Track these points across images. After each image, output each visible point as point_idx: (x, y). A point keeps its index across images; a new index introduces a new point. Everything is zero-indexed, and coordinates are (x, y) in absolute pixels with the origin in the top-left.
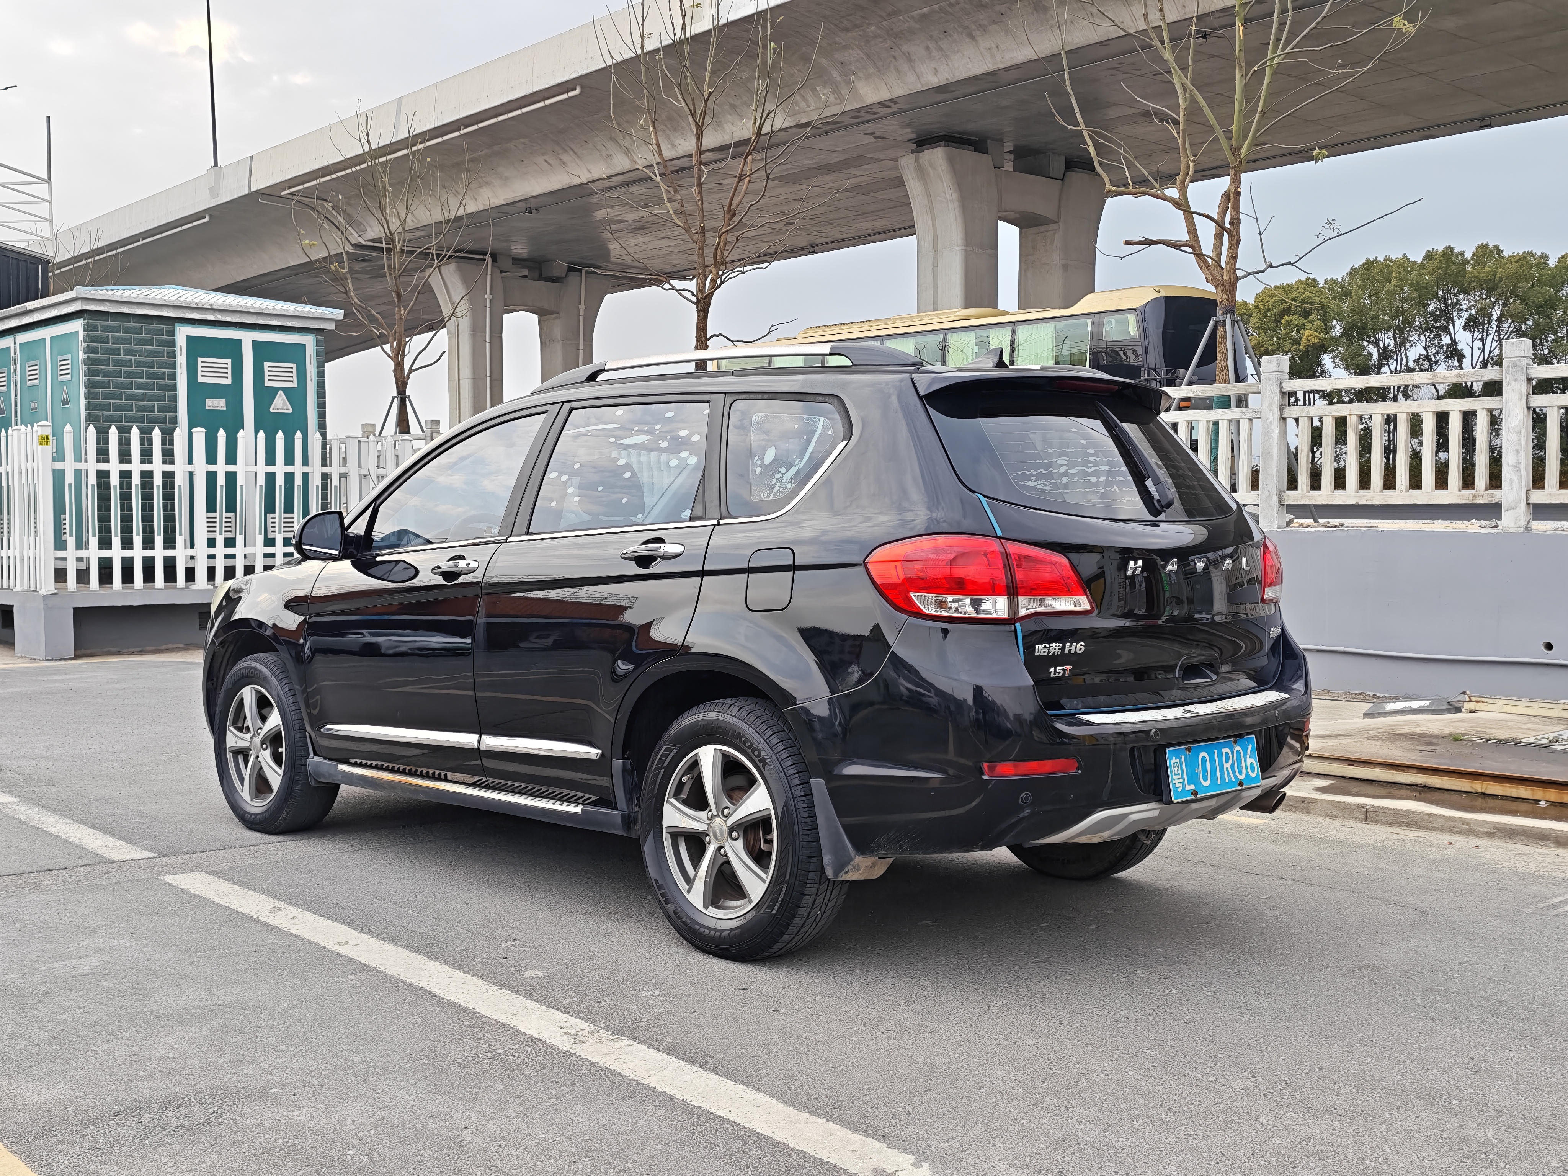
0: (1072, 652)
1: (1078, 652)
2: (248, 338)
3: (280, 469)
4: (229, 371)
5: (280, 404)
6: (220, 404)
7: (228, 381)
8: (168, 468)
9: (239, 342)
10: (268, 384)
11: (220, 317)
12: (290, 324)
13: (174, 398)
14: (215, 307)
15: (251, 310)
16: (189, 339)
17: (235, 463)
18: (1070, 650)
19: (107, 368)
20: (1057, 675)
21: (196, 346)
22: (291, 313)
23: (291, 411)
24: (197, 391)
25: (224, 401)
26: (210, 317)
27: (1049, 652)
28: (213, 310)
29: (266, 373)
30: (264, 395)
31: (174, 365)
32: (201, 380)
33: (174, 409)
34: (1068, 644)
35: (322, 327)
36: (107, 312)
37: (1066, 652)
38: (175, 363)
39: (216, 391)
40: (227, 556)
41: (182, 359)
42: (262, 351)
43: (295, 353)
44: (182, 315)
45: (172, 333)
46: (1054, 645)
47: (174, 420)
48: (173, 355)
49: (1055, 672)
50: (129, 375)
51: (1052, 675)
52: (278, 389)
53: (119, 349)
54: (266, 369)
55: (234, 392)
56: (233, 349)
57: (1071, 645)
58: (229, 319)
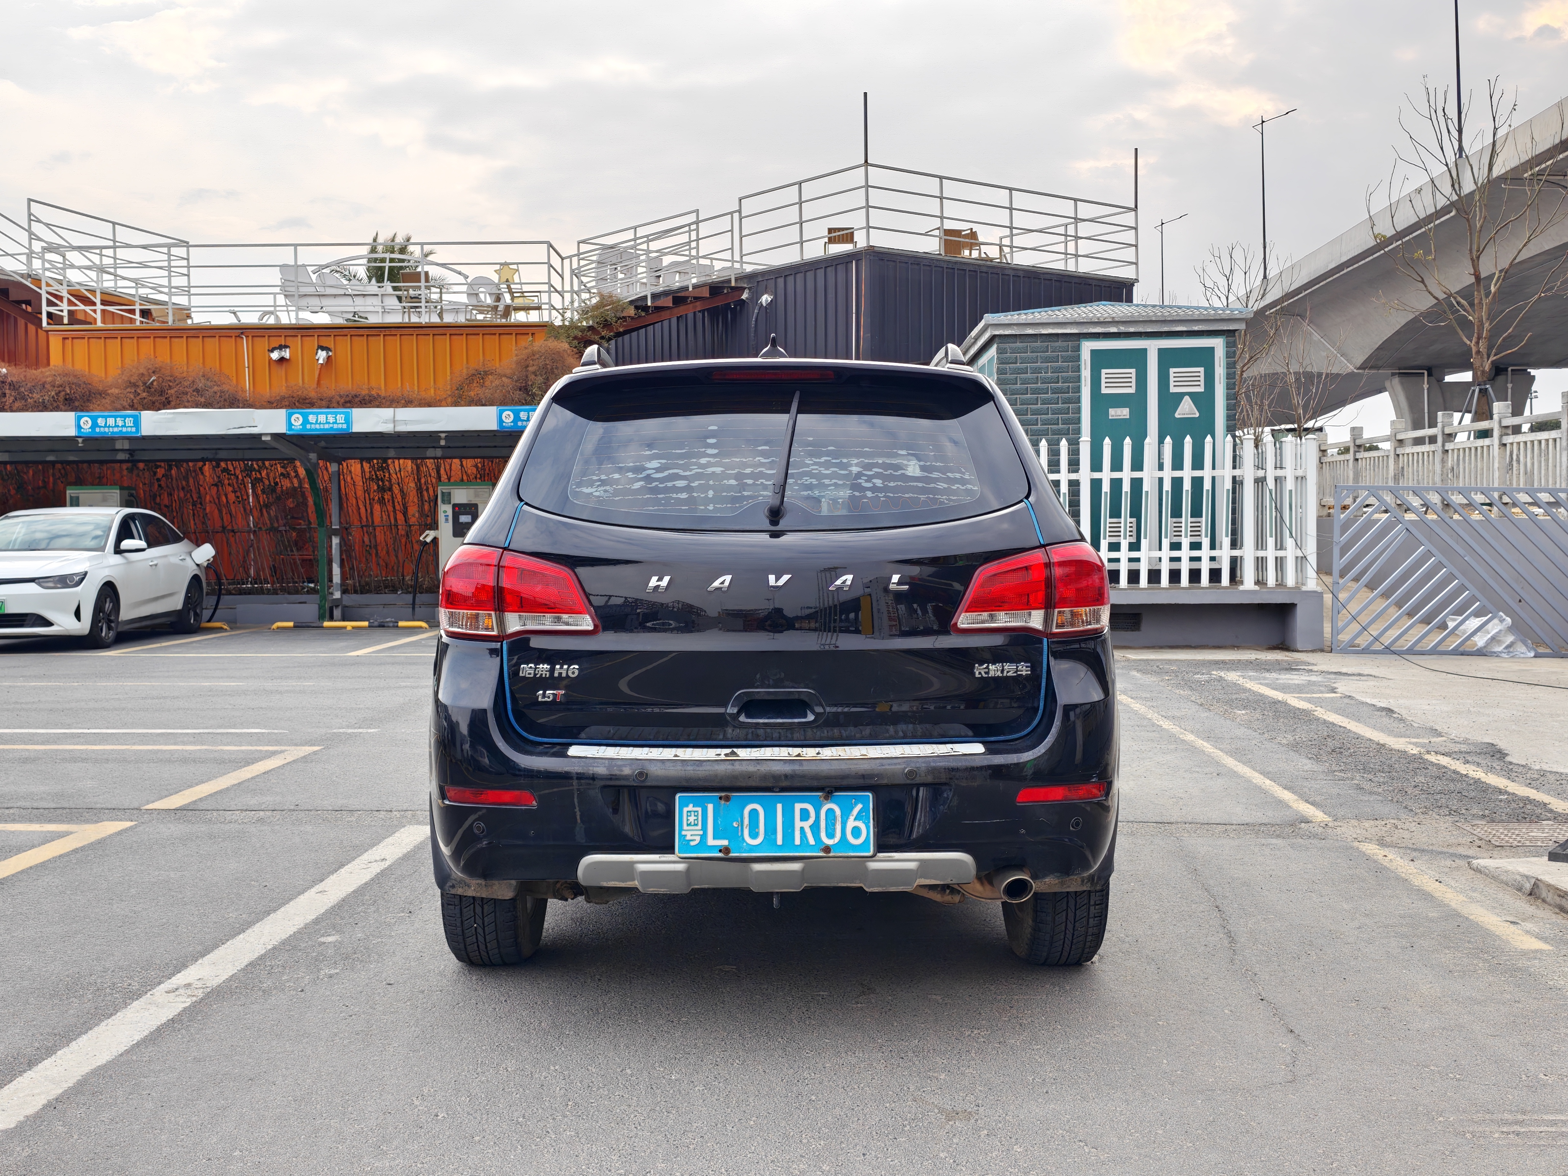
0: (564, 675)
1: (570, 674)
2: (1153, 346)
3: (1187, 474)
4: (1134, 380)
5: (1187, 409)
6: (1123, 413)
7: (1132, 390)
8: (1074, 476)
9: (1144, 351)
10: (1173, 390)
11: (1123, 329)
12: (1196, 328)
13: (1078, 411)
14: (1117, 319)
15: (1154, 319)
16: (1094, 353)
17: (1141, 469)
18: (560, 674)
19: (1014, 387)
20: (546, 699)
21: (1100, 360)
22: (1196, 317)
23: (1197, 415)
24: (1100, 402)
25: (1128, 409)
26: (1113, 330)
27: (535, 674)
28: (1114, 322)
29: (1172, 379)
30: (1169, 401)
31: (1078, 379)
32: (1104, 391)
33: (1078, 421)
34: (558, 667)
35: (1231, 328)
36: (1016, 335)
37: (556, 675)
38: (1079, 377)
39: (1119, 400)
40: (1131, 560)
41: (1086, 374)
42: (1167, 359)
43: (1205, 358)
44: (1085, 331)
45: (1078, 349)
46: (541, 666)
47: (1078, 431)
48: (1078, 369)
49: (544, 696)
50: (1035, 391)
51: (540, 699)
52: (1183, 394)
53: (1027, 368)
54: (1172, 375)
55: (1137, 401)
56: (1137, 359)
57: (561, 668)
58: (1132, 330)
